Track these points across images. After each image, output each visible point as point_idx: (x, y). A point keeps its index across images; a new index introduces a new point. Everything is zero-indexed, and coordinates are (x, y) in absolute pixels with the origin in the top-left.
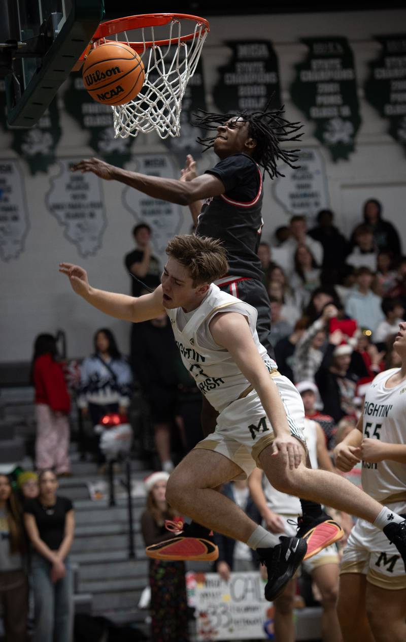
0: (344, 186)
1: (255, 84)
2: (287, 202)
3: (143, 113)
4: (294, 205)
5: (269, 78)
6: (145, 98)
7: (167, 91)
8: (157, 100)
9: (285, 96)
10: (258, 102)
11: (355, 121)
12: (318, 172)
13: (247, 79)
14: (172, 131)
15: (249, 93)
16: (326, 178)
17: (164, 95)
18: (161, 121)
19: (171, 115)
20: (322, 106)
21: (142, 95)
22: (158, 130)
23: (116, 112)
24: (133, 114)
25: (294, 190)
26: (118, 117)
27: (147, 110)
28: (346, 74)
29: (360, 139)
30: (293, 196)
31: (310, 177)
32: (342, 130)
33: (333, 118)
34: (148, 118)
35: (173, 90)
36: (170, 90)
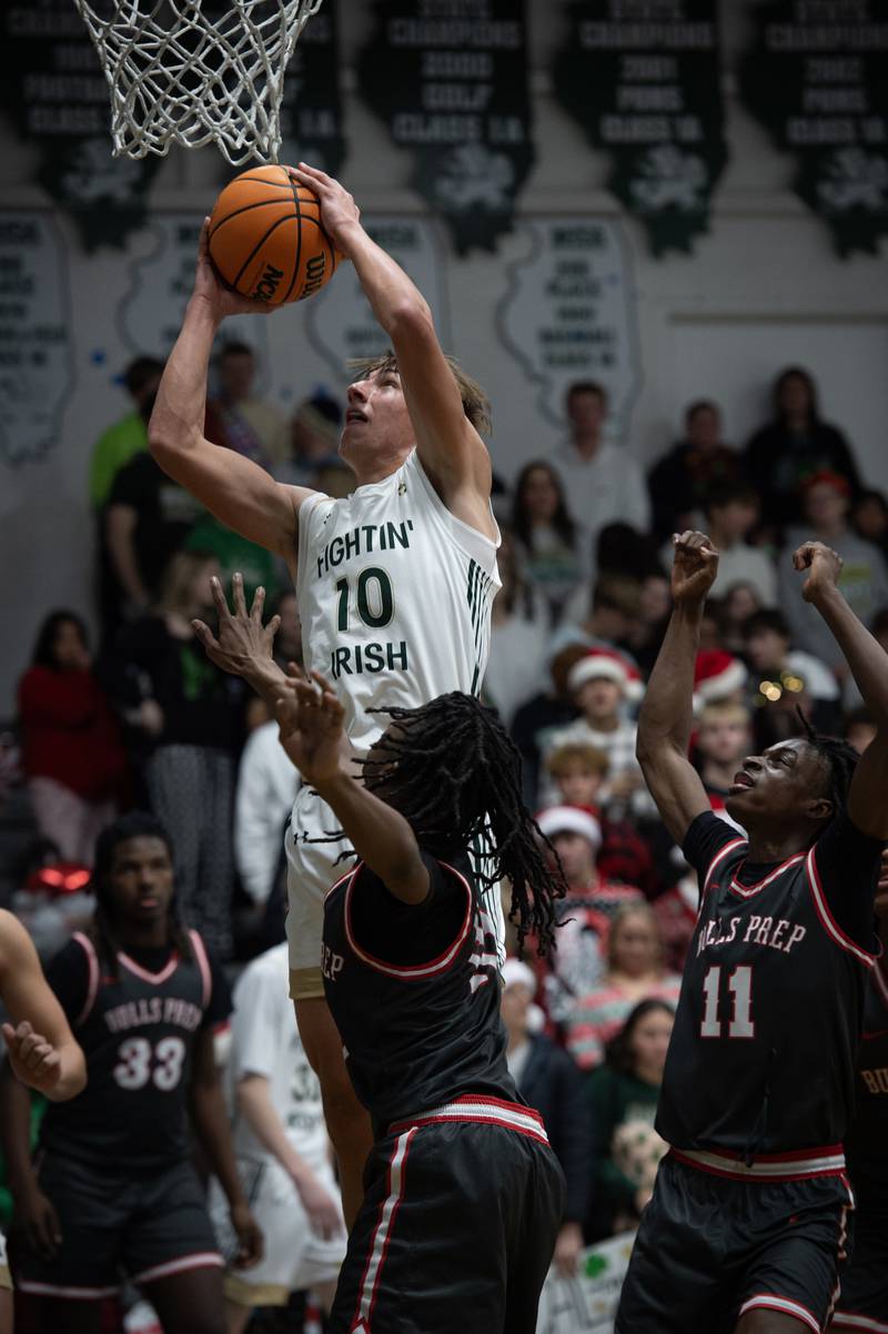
0: (679, 319)
1: (466, 48)
2: (534, 351)
3: (185, 97)
4: (550, 360)
5: (501, 35)
6: (194, 59)
7: (248, 46)
8: (223, 67)
9: (540, 82)
10: (471, 94)
11: (714, 155)
12: (613, 279)
13: (445, 34)
14: (259, 148)
15: (449, 72)
16: (632, 296)
17: (240, 57)
18: (232, 120)
19: (258, 109)
20: (631, 113)
21: (185, 51)
22: (220, 141)
23: (117, 91)
24: (161, 99)
25: (551, 322)
26: (124, 105)
27: (196, 91)
28: (694, 36)
29: (721, 202)
30: (547, 337)
31: (593, 290)
32: (678, 177)
33: (655, 144)
34: (197, 110)
35: (264, 44)
36: (255, 45)
